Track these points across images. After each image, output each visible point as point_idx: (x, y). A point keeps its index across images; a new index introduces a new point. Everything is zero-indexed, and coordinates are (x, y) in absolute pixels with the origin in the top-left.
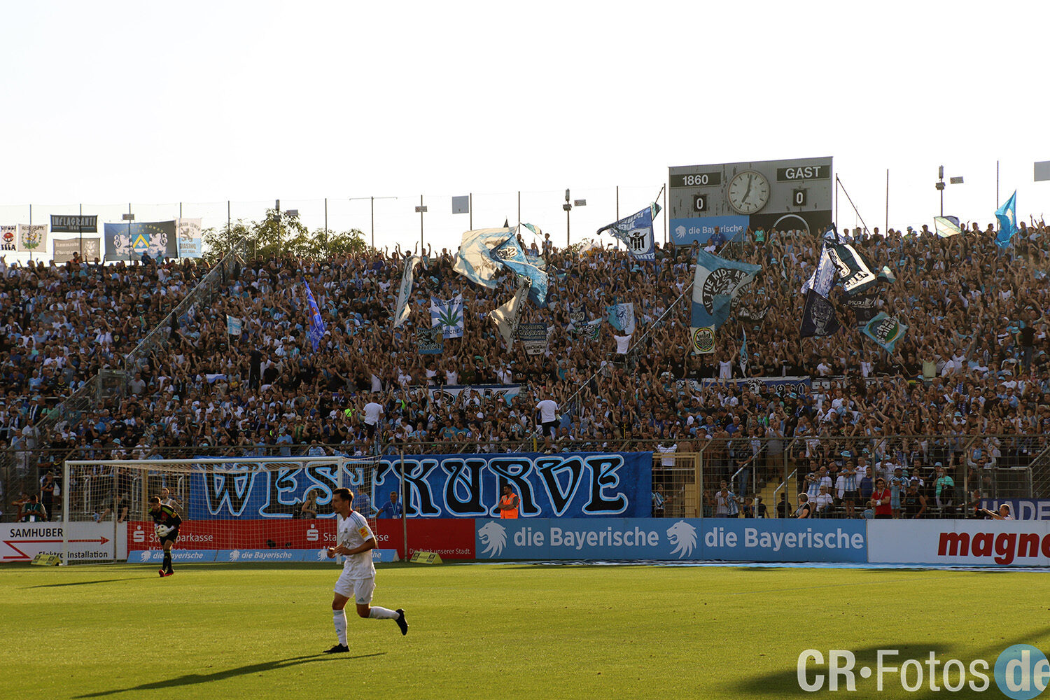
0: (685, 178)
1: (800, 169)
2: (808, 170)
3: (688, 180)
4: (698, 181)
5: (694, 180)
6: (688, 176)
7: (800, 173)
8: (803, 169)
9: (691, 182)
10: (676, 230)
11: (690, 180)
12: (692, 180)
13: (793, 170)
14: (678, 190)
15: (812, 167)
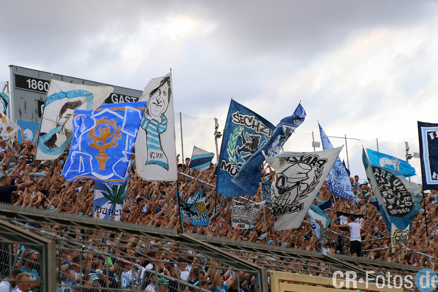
0: (29, 81)
1: (121, 97)
2: (128, 99)
3: (31, 83)
4: (41, 87)
5: (37, 84)
6: (31, 79)
7: (122, 100)
8: (124, 96)
9: (34, 86)
10: (25, 132)
11: (33, 84)
12: (35, 84)
13: (117, 97)
14: (22, 92)
15: (130, 97)
